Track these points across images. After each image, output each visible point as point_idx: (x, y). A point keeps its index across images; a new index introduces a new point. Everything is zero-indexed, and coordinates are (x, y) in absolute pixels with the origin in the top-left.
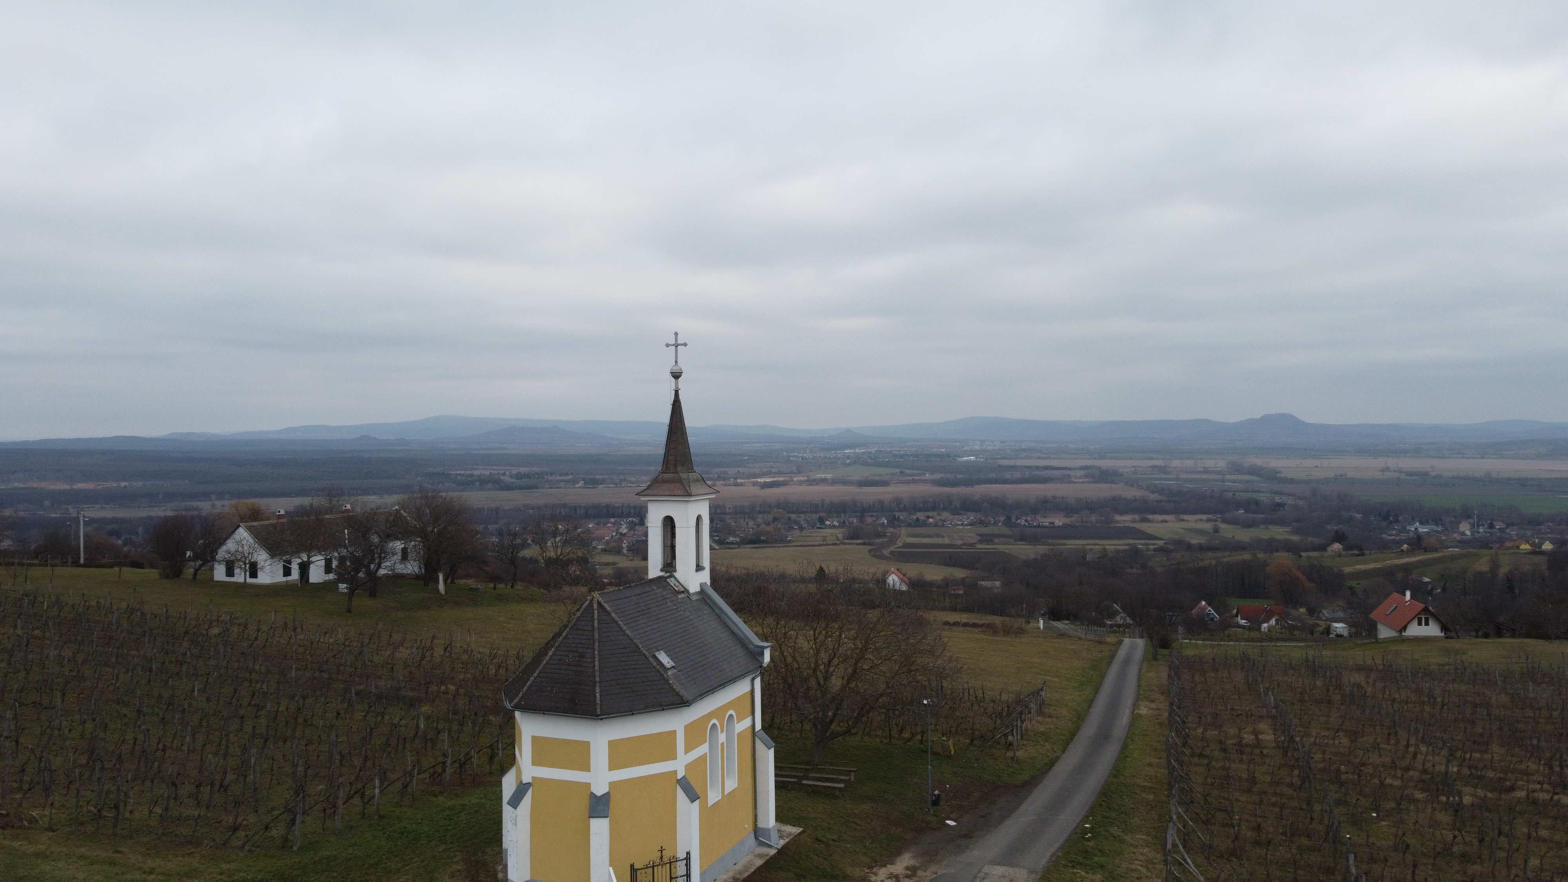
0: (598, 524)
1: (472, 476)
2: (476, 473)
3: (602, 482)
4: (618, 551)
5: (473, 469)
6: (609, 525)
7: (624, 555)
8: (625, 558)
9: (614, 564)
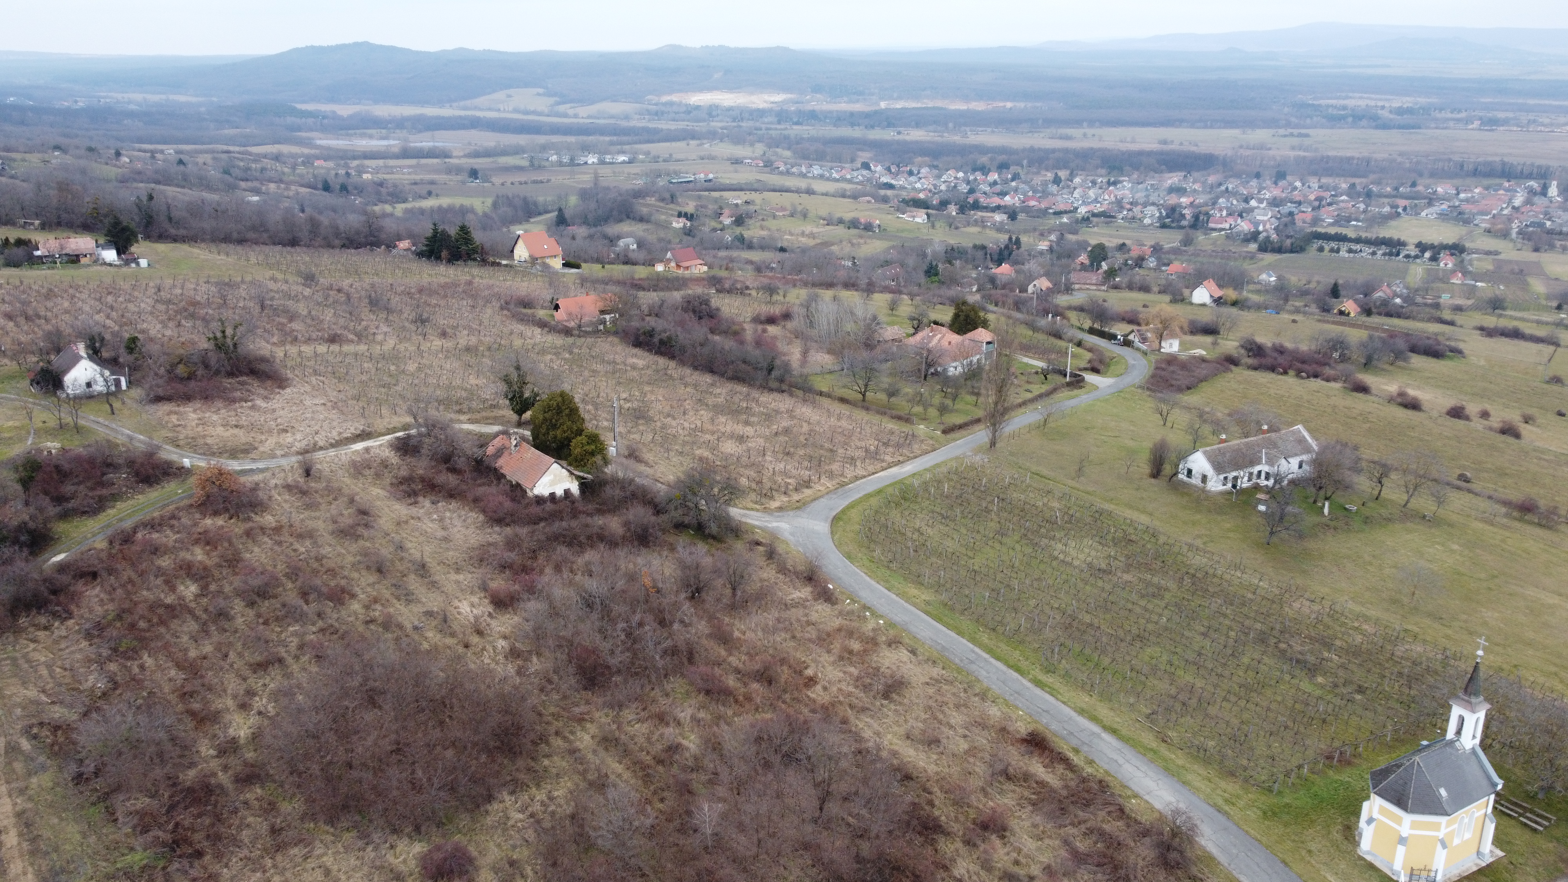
0: (1487, 188)
1: (1344, 108)
2: (1350, 103)
3: (1505, 122)
4: (1505, 235)
5: (1347, 98)
6: (1501, 192)
7: (1512, 240)
8: (1511, 245)
9: (1497, 253)
